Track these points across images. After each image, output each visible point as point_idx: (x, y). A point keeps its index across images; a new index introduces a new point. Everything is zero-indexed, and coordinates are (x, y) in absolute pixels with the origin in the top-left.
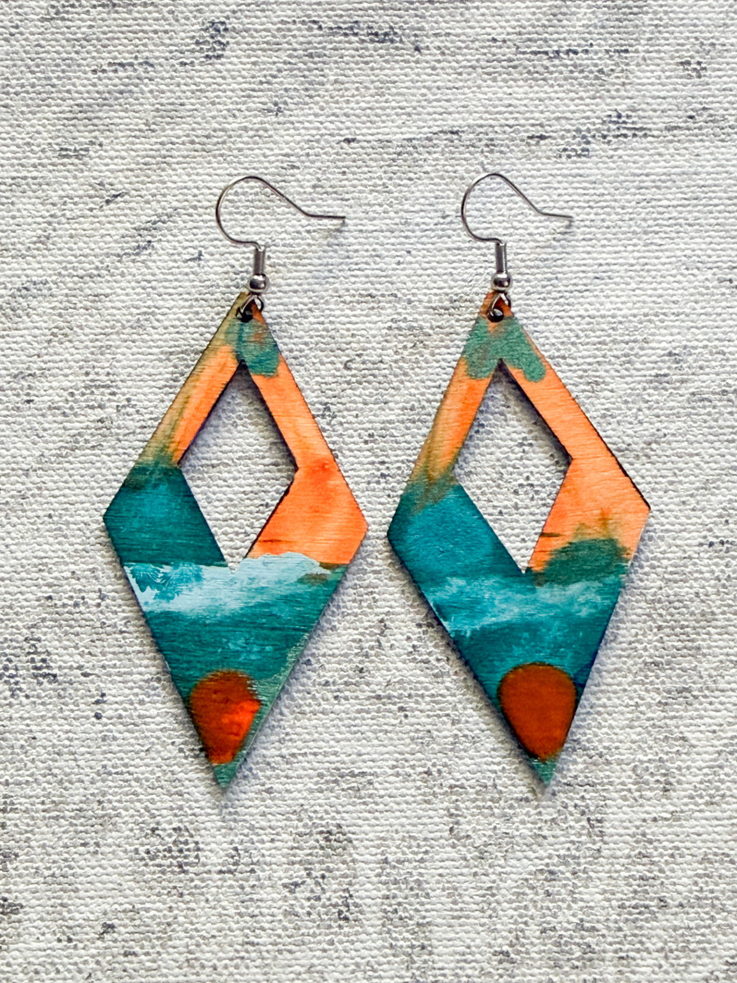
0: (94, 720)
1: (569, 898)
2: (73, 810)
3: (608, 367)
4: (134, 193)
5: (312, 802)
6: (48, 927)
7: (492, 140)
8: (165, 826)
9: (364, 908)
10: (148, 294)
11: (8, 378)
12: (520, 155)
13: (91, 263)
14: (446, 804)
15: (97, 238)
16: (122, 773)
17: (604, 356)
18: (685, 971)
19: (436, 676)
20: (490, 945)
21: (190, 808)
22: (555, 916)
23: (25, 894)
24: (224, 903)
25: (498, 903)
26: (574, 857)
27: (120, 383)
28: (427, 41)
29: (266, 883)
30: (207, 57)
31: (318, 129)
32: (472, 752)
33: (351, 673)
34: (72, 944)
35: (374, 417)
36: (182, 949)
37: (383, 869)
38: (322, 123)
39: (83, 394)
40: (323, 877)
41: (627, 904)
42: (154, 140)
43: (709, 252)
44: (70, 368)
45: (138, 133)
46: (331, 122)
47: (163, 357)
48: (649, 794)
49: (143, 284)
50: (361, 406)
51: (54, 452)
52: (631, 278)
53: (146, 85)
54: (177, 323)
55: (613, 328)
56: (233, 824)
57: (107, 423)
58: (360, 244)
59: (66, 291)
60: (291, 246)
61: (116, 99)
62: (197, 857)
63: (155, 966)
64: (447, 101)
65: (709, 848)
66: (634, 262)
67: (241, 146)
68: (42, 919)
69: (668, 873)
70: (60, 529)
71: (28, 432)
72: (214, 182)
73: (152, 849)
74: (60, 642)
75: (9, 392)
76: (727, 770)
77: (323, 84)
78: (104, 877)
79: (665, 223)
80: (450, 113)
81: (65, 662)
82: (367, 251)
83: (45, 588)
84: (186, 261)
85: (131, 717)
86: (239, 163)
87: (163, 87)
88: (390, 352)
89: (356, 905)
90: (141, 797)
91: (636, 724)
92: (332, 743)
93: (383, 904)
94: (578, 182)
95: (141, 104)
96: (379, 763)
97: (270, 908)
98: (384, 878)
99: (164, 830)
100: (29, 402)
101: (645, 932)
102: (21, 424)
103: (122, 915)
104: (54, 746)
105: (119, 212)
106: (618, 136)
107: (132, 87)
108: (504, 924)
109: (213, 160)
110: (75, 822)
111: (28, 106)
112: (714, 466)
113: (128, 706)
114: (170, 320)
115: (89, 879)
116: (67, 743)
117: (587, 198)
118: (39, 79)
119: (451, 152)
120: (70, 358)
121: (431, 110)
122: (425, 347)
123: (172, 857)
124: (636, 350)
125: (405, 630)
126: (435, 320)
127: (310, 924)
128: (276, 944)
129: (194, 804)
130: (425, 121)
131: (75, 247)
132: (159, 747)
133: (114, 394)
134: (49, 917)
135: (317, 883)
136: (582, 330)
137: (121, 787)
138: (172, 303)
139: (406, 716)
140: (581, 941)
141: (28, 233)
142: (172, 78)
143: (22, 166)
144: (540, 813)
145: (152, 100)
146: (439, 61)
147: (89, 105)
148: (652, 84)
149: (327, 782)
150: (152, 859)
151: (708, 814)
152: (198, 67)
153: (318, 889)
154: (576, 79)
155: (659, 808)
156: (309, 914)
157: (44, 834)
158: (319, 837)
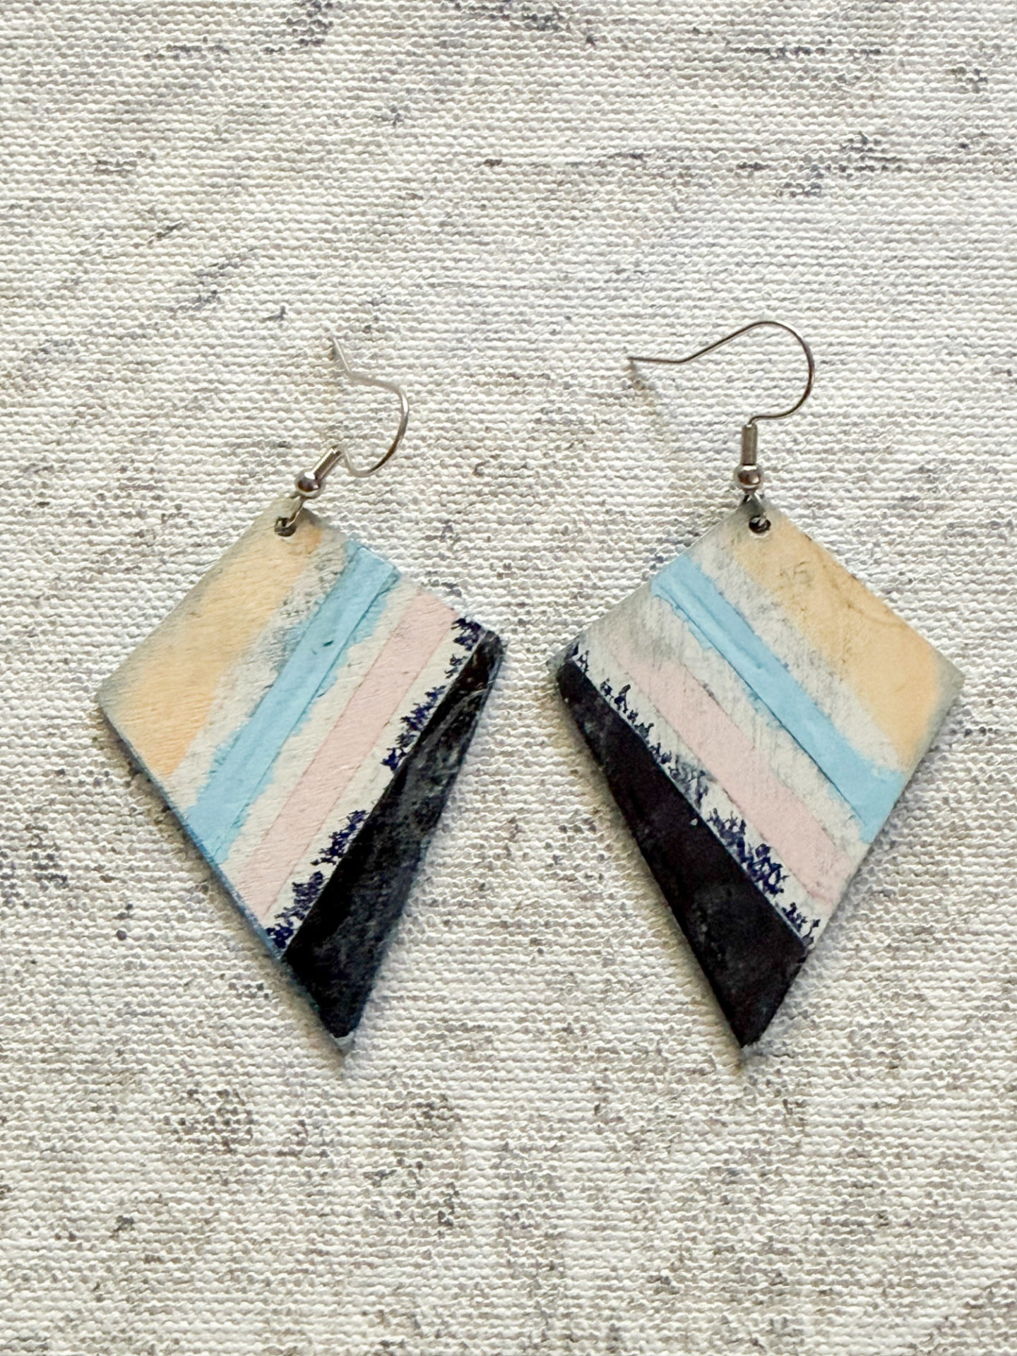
0: (116, 940)
1: (755, 1208)
2: (83, 1062)
3: (836, 485)
4: (195, 225)
5: (408, 1064)
6: (43, 1219)
7: (688, 168)
8: (207, 1087)
9: (475, 1211)
10: (211, 364)
11: (16, 472)
12: (726, 190)
13: (135, 318)
14: (591, 1074)
15: (144, 286)
16: (151, 1014)
17: (831, 469)
18: (910, 1314)
19: (584, 898)
20: (643, 1268)
21: (242, 1064)
22: (734, 1231)
23: (14, 1173)
24: (284, 1196)
25: (658, 1211)
26: (763, 1153)
27: (167, 484)
28: (605, 30)
29: (342, 1171)
30: (302, 41)
31: (451, 145)
32: (629, 1005)
33: (468, 890)
34: (75, 1243)
35: (512, 542)
36: (224, 1256)
37: (502, 1158)
38: (455, 137)
39: (117, 497)
40: (420, 1166)
41: (834, 1219)
42: (226, 153)
43: (981, 332)
44: (100, 461)
45: (204, 144)
46: (469, 137)
47: (227, 450)
48: (869, 1070)
49: (204, 349)
50: (495, 526)
51: (74, 574)
52: (872, 363)
53: (218, 78)
54: (248, 405)
55: (845, 433)
56: (299, 1090)
57: (148, 538)
58: (502, 305)
59: (99, 356)
60: (407, 304)
61: (177, 95)
62: (249, 1132)
63: (186, 1277)
64: (630, 112)
65: (949, 1148)
66: (878, 341)
67: (345, 165)
68: (35, 1207)
69: (891, 1180)
70: (79, 680)
71: (41, 546)
72: (307, 213)
73: (189, 1120)
74: (73, 832)
75: (16, 491)
76: (978, 1042)
77: (458, 84)
78: (122, 1154)
79: (922, 290)
80: (631, 130)
81: (80, 861)
82: (511, 314)
83: (55, 759)
84: (264, 320)
85: (166, 938)
86: (340, 188)
87: (242, 82)
88: (538, 453)
89: (463, 1206)
90: (176, 1047)
91: (855, 974)
92: (438, 984)
93: (499, 1206)
94: (806, 230)
95: (210, 104)
96: (501, 1015)
97: (345, 1205)
98: (502, 1171)
99: (205, 1093)
100: (42, 504)
101: (857, 1258)
102: (30, 534)
103: (143, 1207)
104: (60, 973)
105: (173, 250)
106: (860, 169)
107: (198, 81)
108: (664, 1239)
109: (305, 183)
110: (84, 1077)
111: (56, 101)
112: (976, 625)
113: (162, 924)
114: (240, 400)
115: (101, 1156)
116: (78, 969)
117: (816, 252)
118: (72, 65)
119: (631, 183)
120: (100, 448)
121: (606, 125)
122: (586, 448)
123: (215, 1130)
124: (875, 464)
125: (544, 834)
126: (601, 413)
127: (399, 1229)
128: (352, 1255)
129: (247, 1061)
130: (598, 140)
131: (113, 296)
132: (203, 981)
133: (158, 498)
134: (44, 1205)
135: (411, 1174)
136: (802, 433)
137: (148, 1033)
138: (242, 377)
139: (540, 952)
140: (769, 1268)
141: (51, 275)
142: (253, 69)
143: (46, 183)
144: (718, 1091)
145: (226, 99)
146: (619, 58)
147: (140, 103)
148: (912, 99)
149: (430, 1037)
150: (188, 1132)
151: (949, 1101)
152: (288, 56)
153: (411, 1183)
154: (806, 88)
155: (883, 1091)
156: (398, 1215)
157: (43, 1093)
158: (415, 1111)
